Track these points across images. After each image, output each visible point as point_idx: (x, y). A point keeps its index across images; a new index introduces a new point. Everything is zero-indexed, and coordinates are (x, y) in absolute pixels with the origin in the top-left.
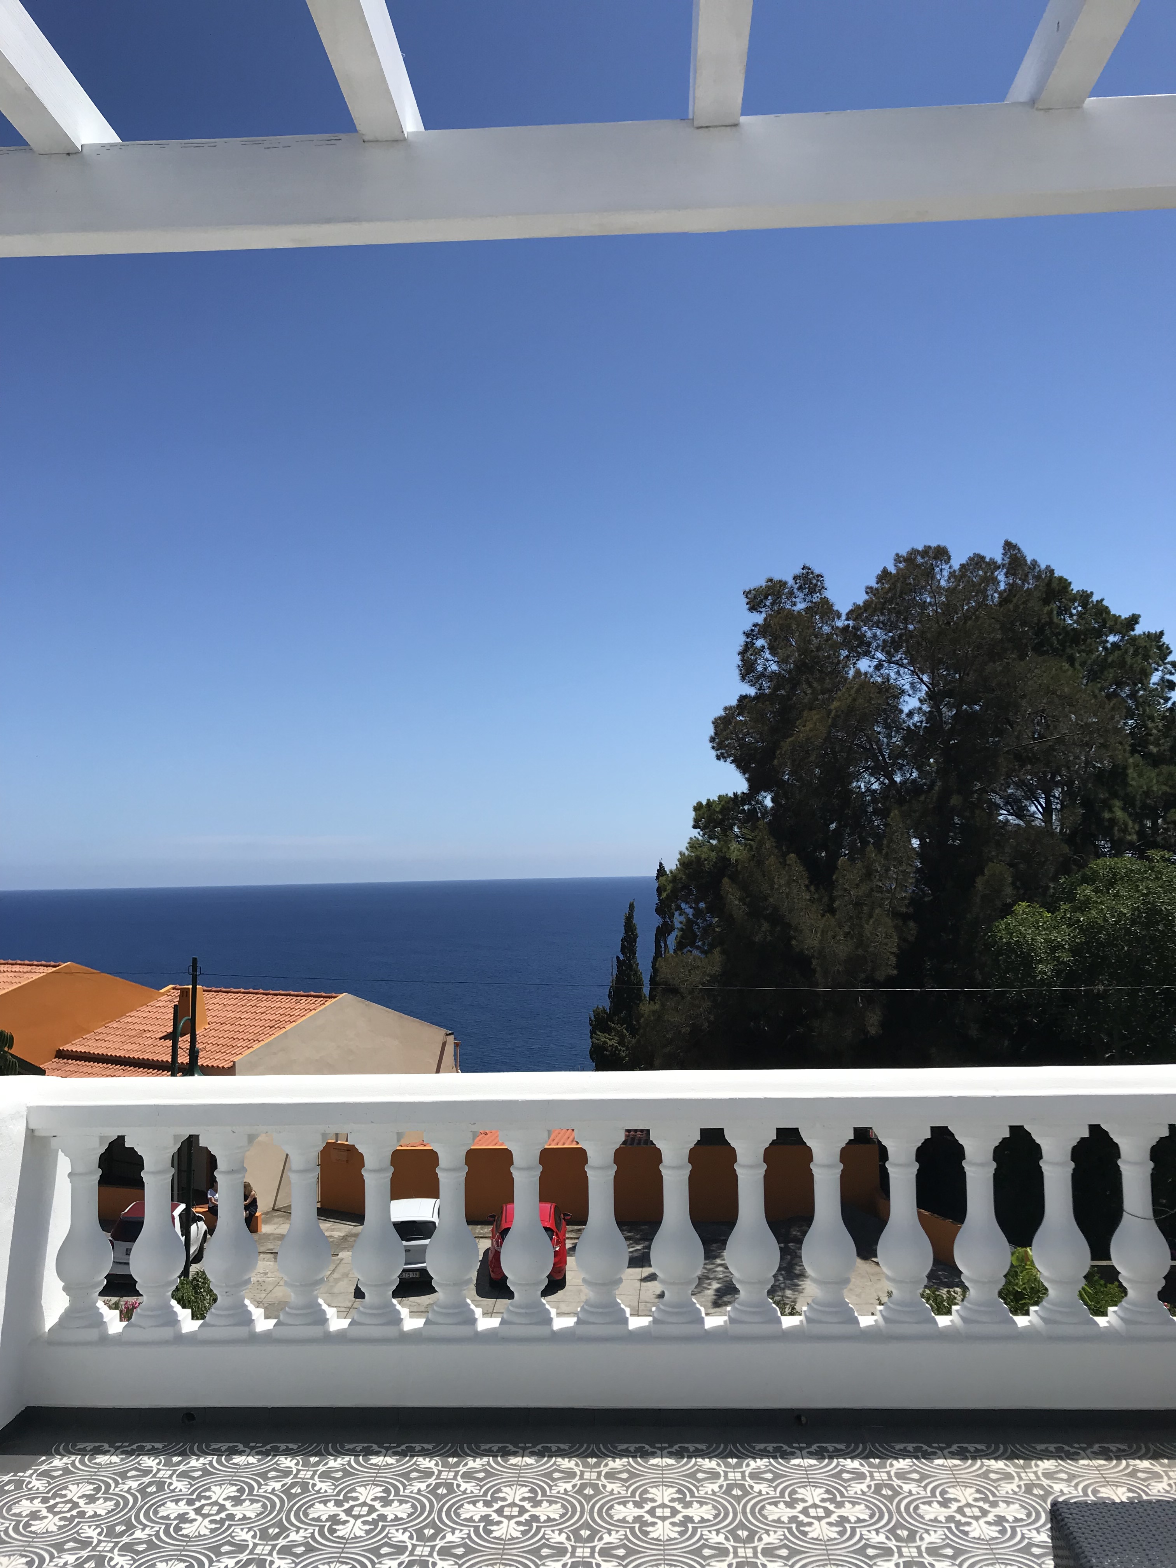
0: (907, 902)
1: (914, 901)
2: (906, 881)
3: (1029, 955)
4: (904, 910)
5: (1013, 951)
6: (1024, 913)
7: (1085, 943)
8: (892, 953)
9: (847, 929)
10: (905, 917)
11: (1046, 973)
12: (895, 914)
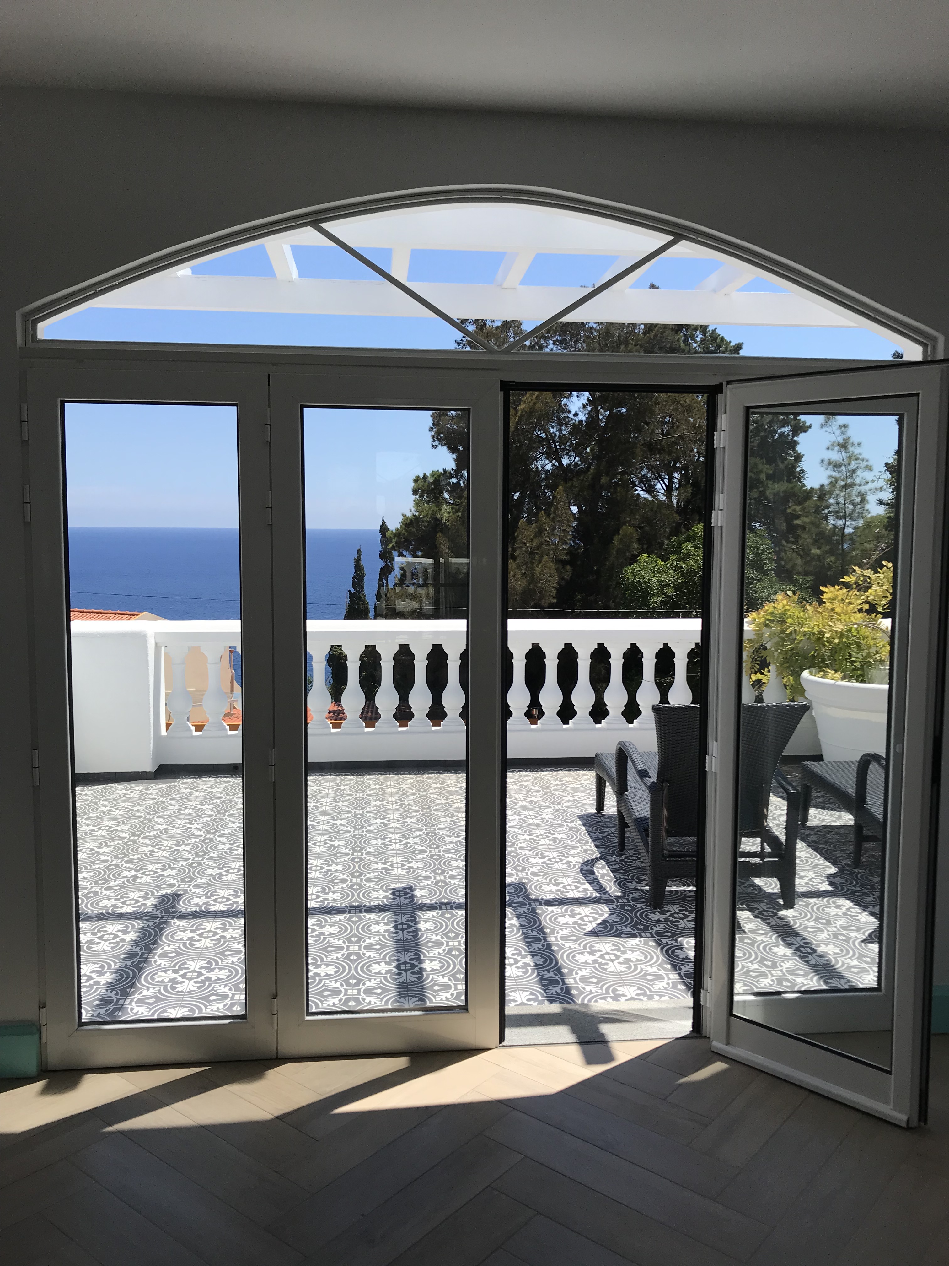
0: (565, 552)
1: (572, 552)
2: (566, 537)
3: (646, 590)
4: (564, 558)
5: (636, 588)
6: (645, 561)
7: (685, 583)
8: (553, 587)
9: (523, 571)
10: (564, 563)
11: (656, 603)
12: (558, 561)
